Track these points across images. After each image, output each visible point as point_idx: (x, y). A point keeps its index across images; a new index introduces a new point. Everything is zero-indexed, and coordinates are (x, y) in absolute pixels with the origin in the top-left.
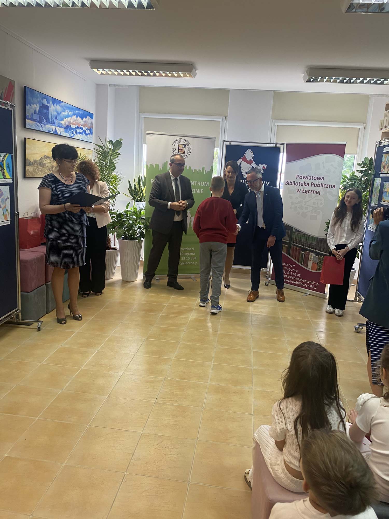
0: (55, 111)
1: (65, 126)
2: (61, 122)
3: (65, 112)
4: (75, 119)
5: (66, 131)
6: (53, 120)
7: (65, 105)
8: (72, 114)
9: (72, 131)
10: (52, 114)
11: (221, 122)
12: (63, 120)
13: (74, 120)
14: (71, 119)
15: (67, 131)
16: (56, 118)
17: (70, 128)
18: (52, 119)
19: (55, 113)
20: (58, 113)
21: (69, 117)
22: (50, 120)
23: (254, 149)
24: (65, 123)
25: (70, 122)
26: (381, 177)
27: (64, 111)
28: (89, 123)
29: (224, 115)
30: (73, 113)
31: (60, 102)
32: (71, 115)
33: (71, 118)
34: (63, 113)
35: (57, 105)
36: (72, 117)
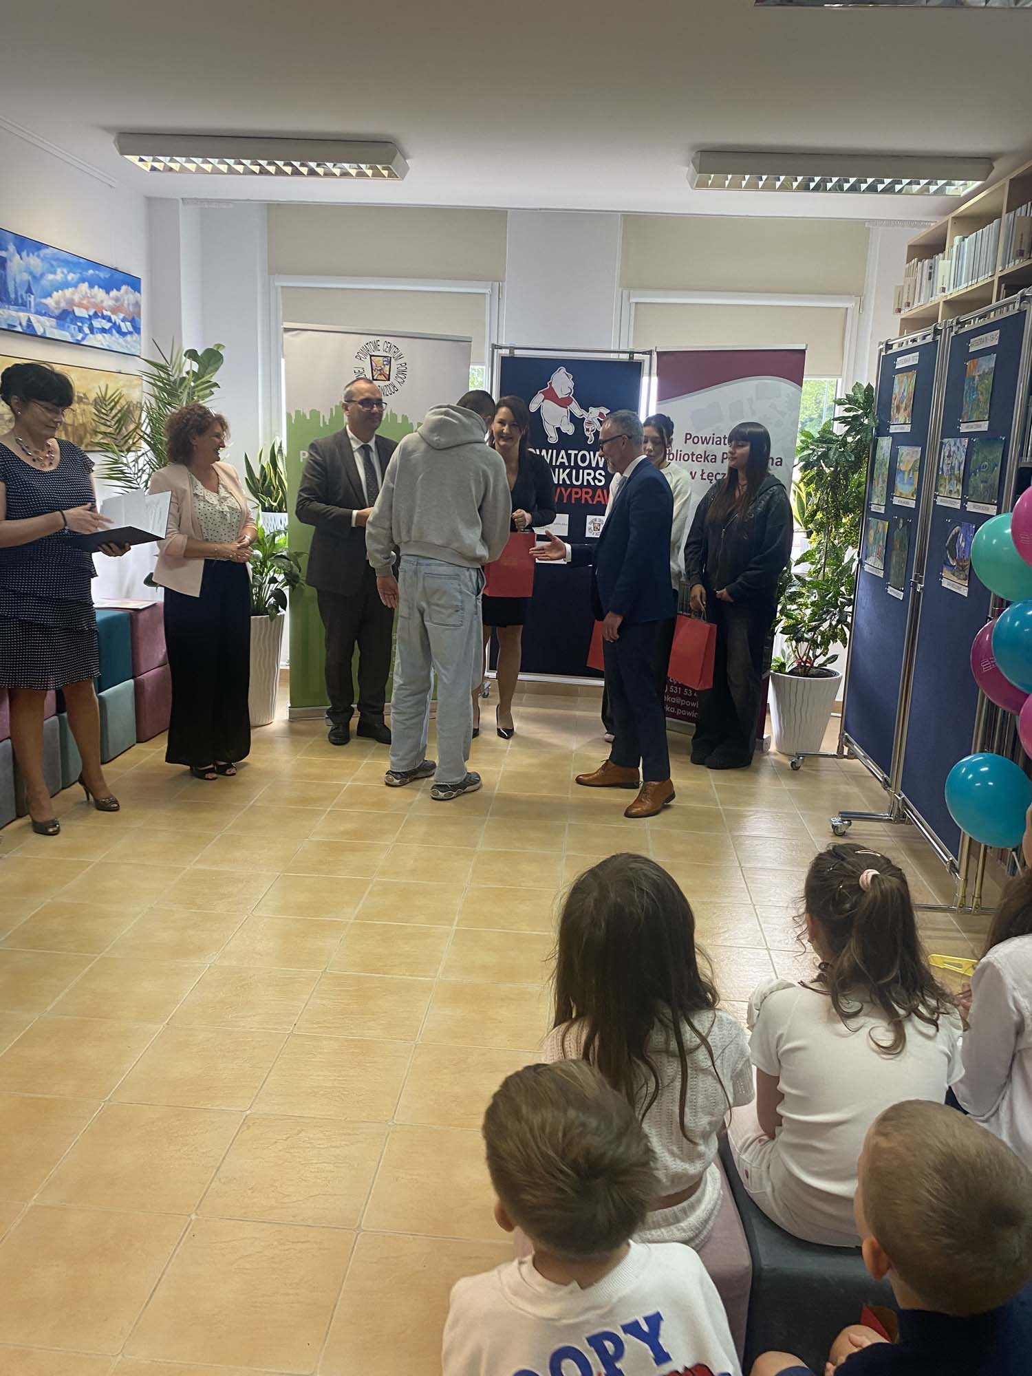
0: (25, 271)
1: (57, 312)
2: (44, 301)
3: (55, 273)
4: (86, 293)
5: (60, 326)
6: (19, 294)
7: (54, 254)
8: (75, 280)
9: (79, 326)
10: (18, 280)
11: (488, 297)
12: (51, 297)
13: (84, 296)
14: (73, 294)
15: (63, 326)
16: (29, 291)
17: (71, 316)
18: (16, 293)
19: (26, 277)
20: (34, 277)
21: (67, 288)
22: (13, 296)
23: (574, 367)
24: (58, 303)
25: (73, 300)
26: (892, 435)
27: (53, 270)
28: (129, 304)
29: (495, 278)
30: (78, 275)
31: (39, 246)
32: (73, 282)
33: (73, 289)
34: (51, 277)
35: (31, 255)
36: (76, 286)
